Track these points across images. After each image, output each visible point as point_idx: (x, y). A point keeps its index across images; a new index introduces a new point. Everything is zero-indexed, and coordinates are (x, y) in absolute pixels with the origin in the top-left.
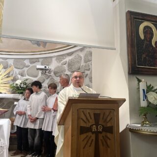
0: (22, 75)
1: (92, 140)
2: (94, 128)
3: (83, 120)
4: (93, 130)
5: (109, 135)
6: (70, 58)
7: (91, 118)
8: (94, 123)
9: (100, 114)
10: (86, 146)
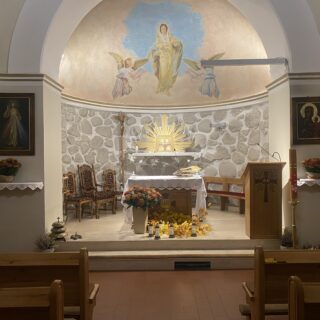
0: (193, 131)
4: (264, 182)
5: (274, 184)
6: (248, 111)
9: (268, 172)
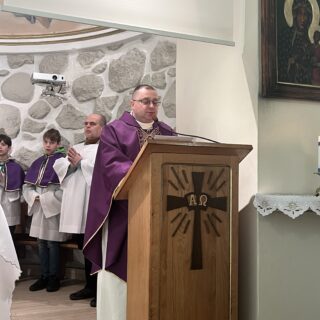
1: (189, 221)
7: (187, 181)
8: (192, 190)
10: (178, 231)
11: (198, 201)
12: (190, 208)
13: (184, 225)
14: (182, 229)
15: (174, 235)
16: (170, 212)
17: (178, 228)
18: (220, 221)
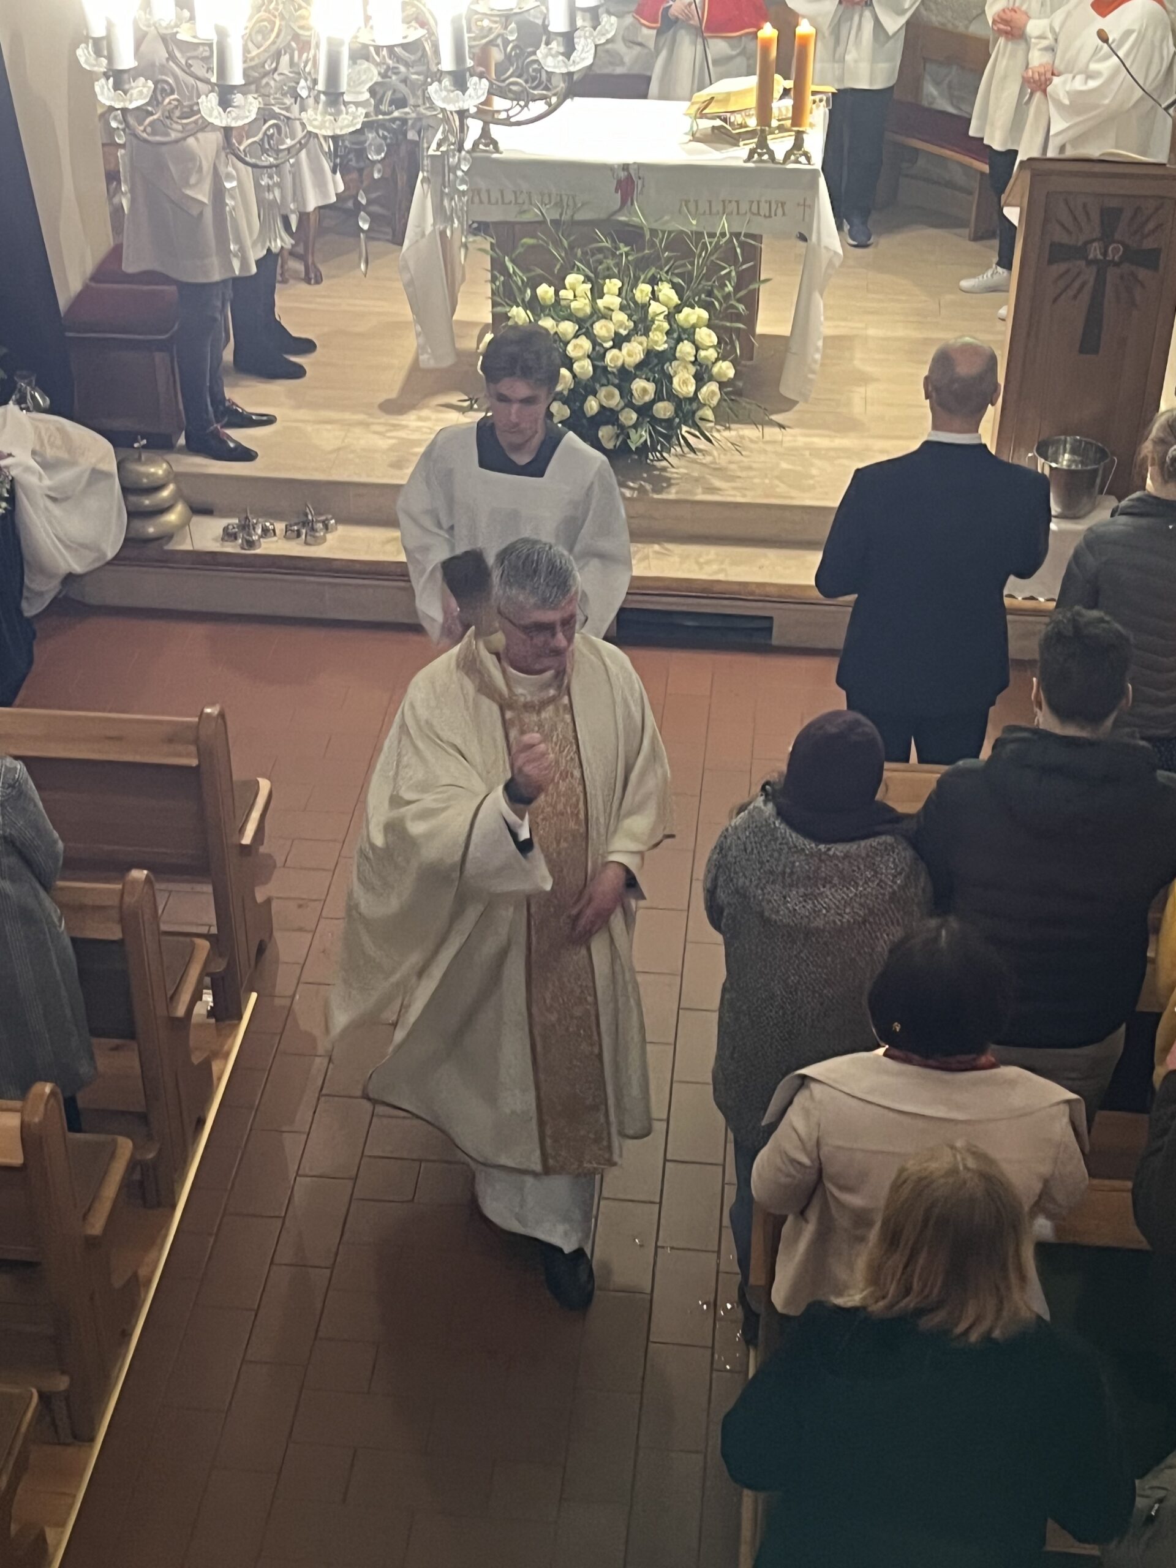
1: (1085, 282)
2: (1095, 251)
3: (1062, 225)
4: (1091, 256)
5: (1142, 273)
7: (1089, 221)
9: (1120, 211)
10: (1063, 297)
11: (1105, 254)
12: (1090, 263)
13: (1076, 285)
14: (1071, 292)
15: (1055, 300)
16: (1054, 267)
17: (1065, 290)
18: (1143, 286)
